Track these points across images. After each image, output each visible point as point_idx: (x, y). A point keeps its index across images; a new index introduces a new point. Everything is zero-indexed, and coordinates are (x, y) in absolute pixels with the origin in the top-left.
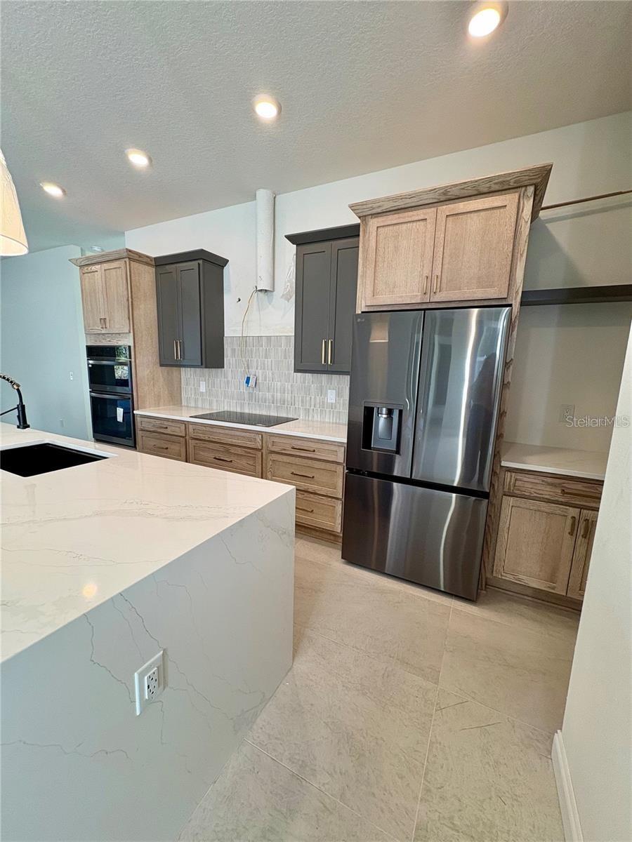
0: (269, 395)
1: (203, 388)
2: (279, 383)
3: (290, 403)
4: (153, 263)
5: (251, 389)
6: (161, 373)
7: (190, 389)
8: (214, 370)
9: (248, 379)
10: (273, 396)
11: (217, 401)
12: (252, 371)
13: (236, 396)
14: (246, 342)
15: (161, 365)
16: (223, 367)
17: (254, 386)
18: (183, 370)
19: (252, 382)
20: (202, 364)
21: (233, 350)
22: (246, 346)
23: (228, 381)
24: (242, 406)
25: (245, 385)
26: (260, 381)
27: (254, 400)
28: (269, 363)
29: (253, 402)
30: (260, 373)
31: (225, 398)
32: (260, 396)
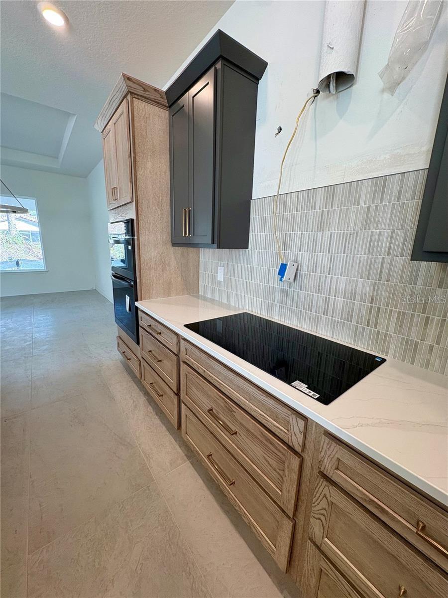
0: (318, 299)
1: (220, 277)
2: (344, 278)
3: (364, 321)
4: (165, 102)
5: (286, 284)
6: (174, 255)
7: (207, 275)
8: (235, 251)
9: (283, 268)
10: (327, 301)
11: (236, 295)
12: (291, 254)
13: (261, 291)
14: (285, 203)
15: (174, 244)
16: (247, 248)
17: (292, 280)
18: (201, 250)
19: (289, 273)
20: (213, 242)
21: (264, 220)
22: (284, 211)
23: (252, 268)
24: (270, 309)
25: (278, 277)
26: (304, 271)
27: (289, 301)
28: (326, 239)
29: (288, 306)
30: (305, 258)
31: (246, 293)
32: (302, 299)
